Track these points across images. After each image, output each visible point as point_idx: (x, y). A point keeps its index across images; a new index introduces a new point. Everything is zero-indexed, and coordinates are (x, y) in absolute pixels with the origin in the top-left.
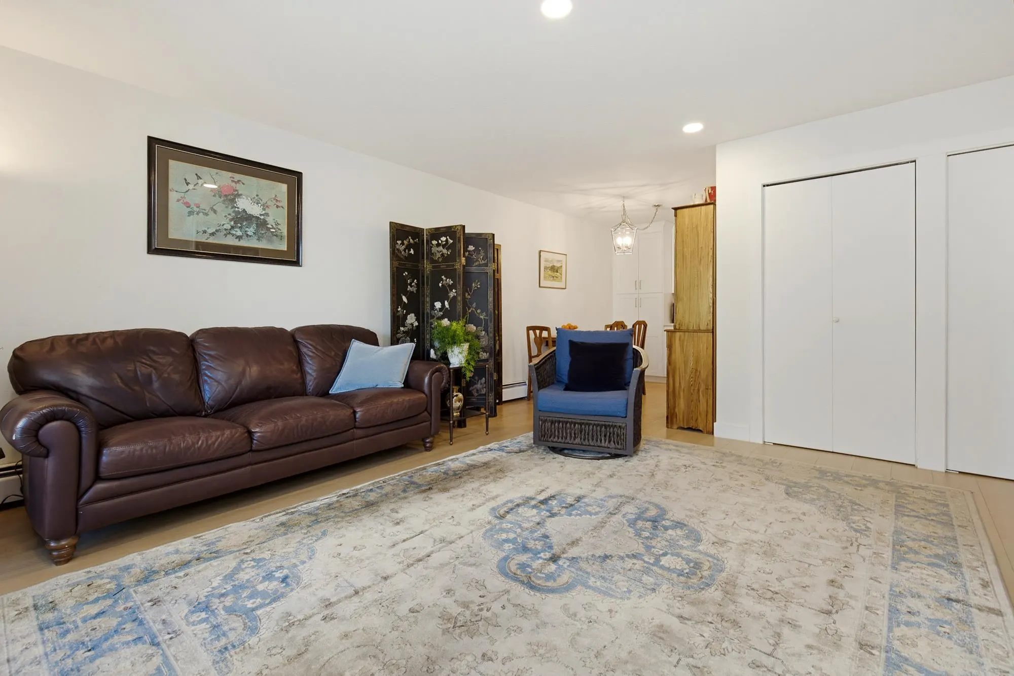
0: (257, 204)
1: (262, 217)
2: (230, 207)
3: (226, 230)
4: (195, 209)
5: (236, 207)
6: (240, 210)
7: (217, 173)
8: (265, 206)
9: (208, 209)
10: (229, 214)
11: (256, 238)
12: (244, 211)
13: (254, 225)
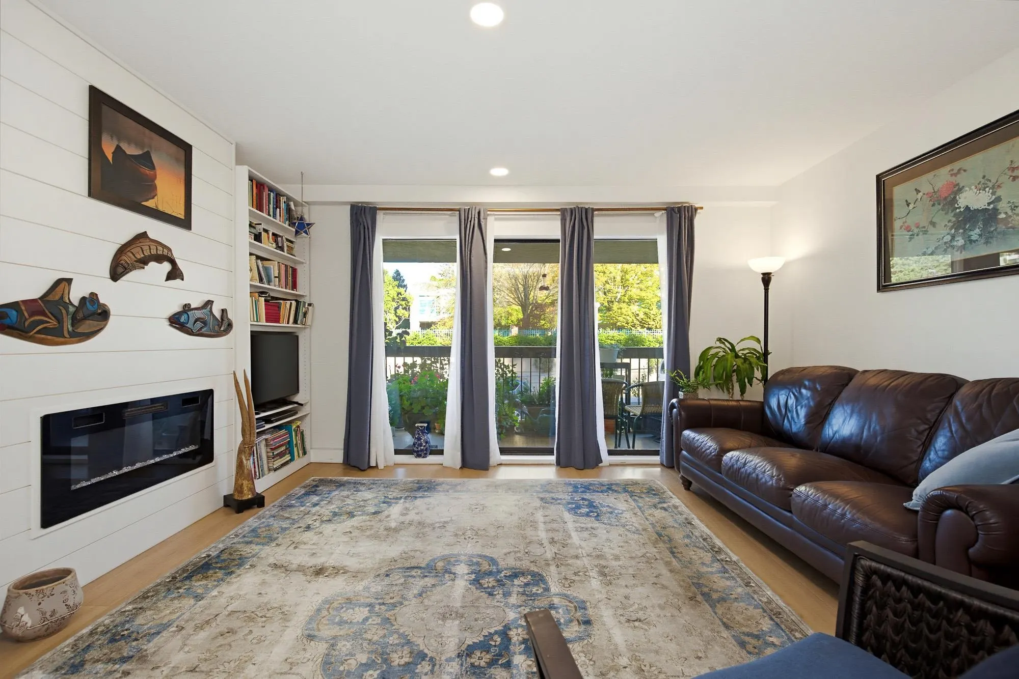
0: (984, 189)
1: (992, 206)
2: (950, 211)
3: (946, 243)
4: (916, 231)
5: (957, 208)
6: (962, 210)
7: (935, 175)
8: (995, 187)
9: (926, 224)
10: (949, 221)
11: (983, 241)
12: (967, 208)
13: (980, 224)
